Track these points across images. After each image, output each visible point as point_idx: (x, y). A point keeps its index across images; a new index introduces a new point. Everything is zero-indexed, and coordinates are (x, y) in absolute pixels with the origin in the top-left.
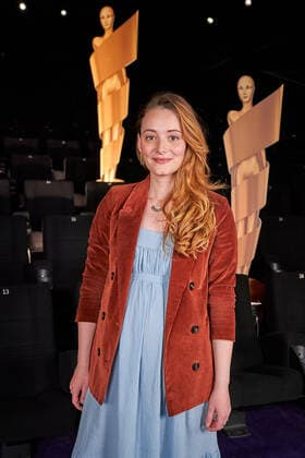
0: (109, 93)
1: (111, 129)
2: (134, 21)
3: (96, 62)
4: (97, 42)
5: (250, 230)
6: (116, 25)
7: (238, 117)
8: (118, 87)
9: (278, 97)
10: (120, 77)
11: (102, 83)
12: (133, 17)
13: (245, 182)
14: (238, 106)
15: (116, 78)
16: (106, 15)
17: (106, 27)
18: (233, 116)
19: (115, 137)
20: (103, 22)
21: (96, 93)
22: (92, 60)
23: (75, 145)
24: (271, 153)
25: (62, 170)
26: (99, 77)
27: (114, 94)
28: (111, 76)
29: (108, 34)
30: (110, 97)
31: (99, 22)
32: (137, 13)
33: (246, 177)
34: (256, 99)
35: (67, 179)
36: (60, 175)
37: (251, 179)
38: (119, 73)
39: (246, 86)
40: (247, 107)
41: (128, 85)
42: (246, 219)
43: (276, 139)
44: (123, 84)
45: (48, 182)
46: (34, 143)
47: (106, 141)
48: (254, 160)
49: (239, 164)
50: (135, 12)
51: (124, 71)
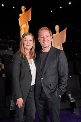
3: (20, 20)
4: (20, 15)
7: (55, 35)
8: (26, 27)
9: (65, 31)
11: (22, 26)
16: (23, 8)
17: (23, 11)
20: (22, 10)
22: (19, 20)
23: (15, 41)
25: (11, 48)
27: (25, 29)
28: (24, 24)
29: (23, 13)
30: (24, 29)
34: (60, 31)
35: (12, 50)
36: (10, 49)
38: (26, 23)
39: (57, 28)
40: (57, 33)
41: (28, 26)
43: (65, 41)
44: (27, 26)
45: (7, 51)
46: (4, 40)
48: (59, 46)
50: (30, 8)
51: (27, 23)
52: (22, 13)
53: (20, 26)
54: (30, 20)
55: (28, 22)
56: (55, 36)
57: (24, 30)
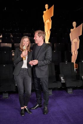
1: (48, 31)
4: (44, 12)
5: (76, 53)
6: (49, 8)
8: (49, 22)
9: (81, 26)
13: (74, 44)
14: (73, 28)
15: (49, 20)
16: (47, 6)
18: (72, 30)
19: (48, 33)
21: (44, 23)
22: (43, 16)
24: (80, 37)
27: (48, 23)
28: (47, 20)
33: (74, 43)
34: (77, 26)
37: (76, 43)
38: (49, 19)
39: (74, 24)
42: (75, 51)
43: (81, 34)
44: (50, 21)
46: (30, 34)
47: (46, 34)
48: (76, 39)
49: (73, 40)
50: (53, 5)
52: (45, 10)
53: (44, 21)
54: (53, 15)
55: (51, 18)
56: (73, 31)
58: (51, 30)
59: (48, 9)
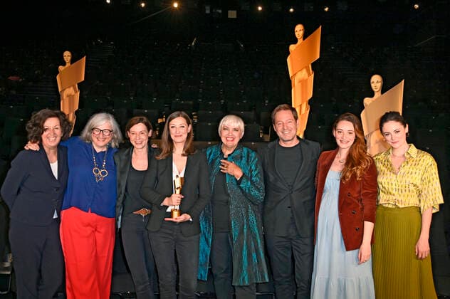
0: (300, 82)
1: (301, 106)
2: (318, 33)
4: (292, 47)
6: (305, 37)
7: (370, 102)
8: (306, 77)
10: (308, 71)
11: (295, 75)
12: (317, 31)
15: (304, 71)
16: (299, 30)
17: (298, 37)
19: (303, 111)
20: (296, 34)
22: (288, 60)
25: (268, 134)
26: (293, 71)
27: (303, 82)
28: (301, 70)
29: (300, 41)
30: (300, 84)
31: (294, 35)
32: (320, 27)
38: (307, 68)
39: (377, 81)
40: (377, 95)
41: (313, 75)
44: (309, 75)
50: (319, 27)
51: (310, 66)
52: (295, 41)
53: (291, 75)
54: (318, 57)
57: (302, 85)
58: (310, 102)
59: (304, 39)
